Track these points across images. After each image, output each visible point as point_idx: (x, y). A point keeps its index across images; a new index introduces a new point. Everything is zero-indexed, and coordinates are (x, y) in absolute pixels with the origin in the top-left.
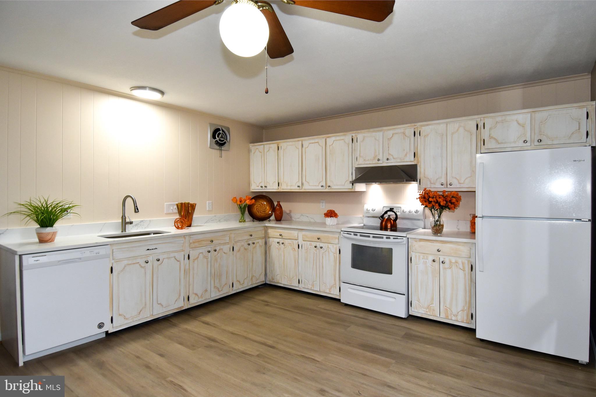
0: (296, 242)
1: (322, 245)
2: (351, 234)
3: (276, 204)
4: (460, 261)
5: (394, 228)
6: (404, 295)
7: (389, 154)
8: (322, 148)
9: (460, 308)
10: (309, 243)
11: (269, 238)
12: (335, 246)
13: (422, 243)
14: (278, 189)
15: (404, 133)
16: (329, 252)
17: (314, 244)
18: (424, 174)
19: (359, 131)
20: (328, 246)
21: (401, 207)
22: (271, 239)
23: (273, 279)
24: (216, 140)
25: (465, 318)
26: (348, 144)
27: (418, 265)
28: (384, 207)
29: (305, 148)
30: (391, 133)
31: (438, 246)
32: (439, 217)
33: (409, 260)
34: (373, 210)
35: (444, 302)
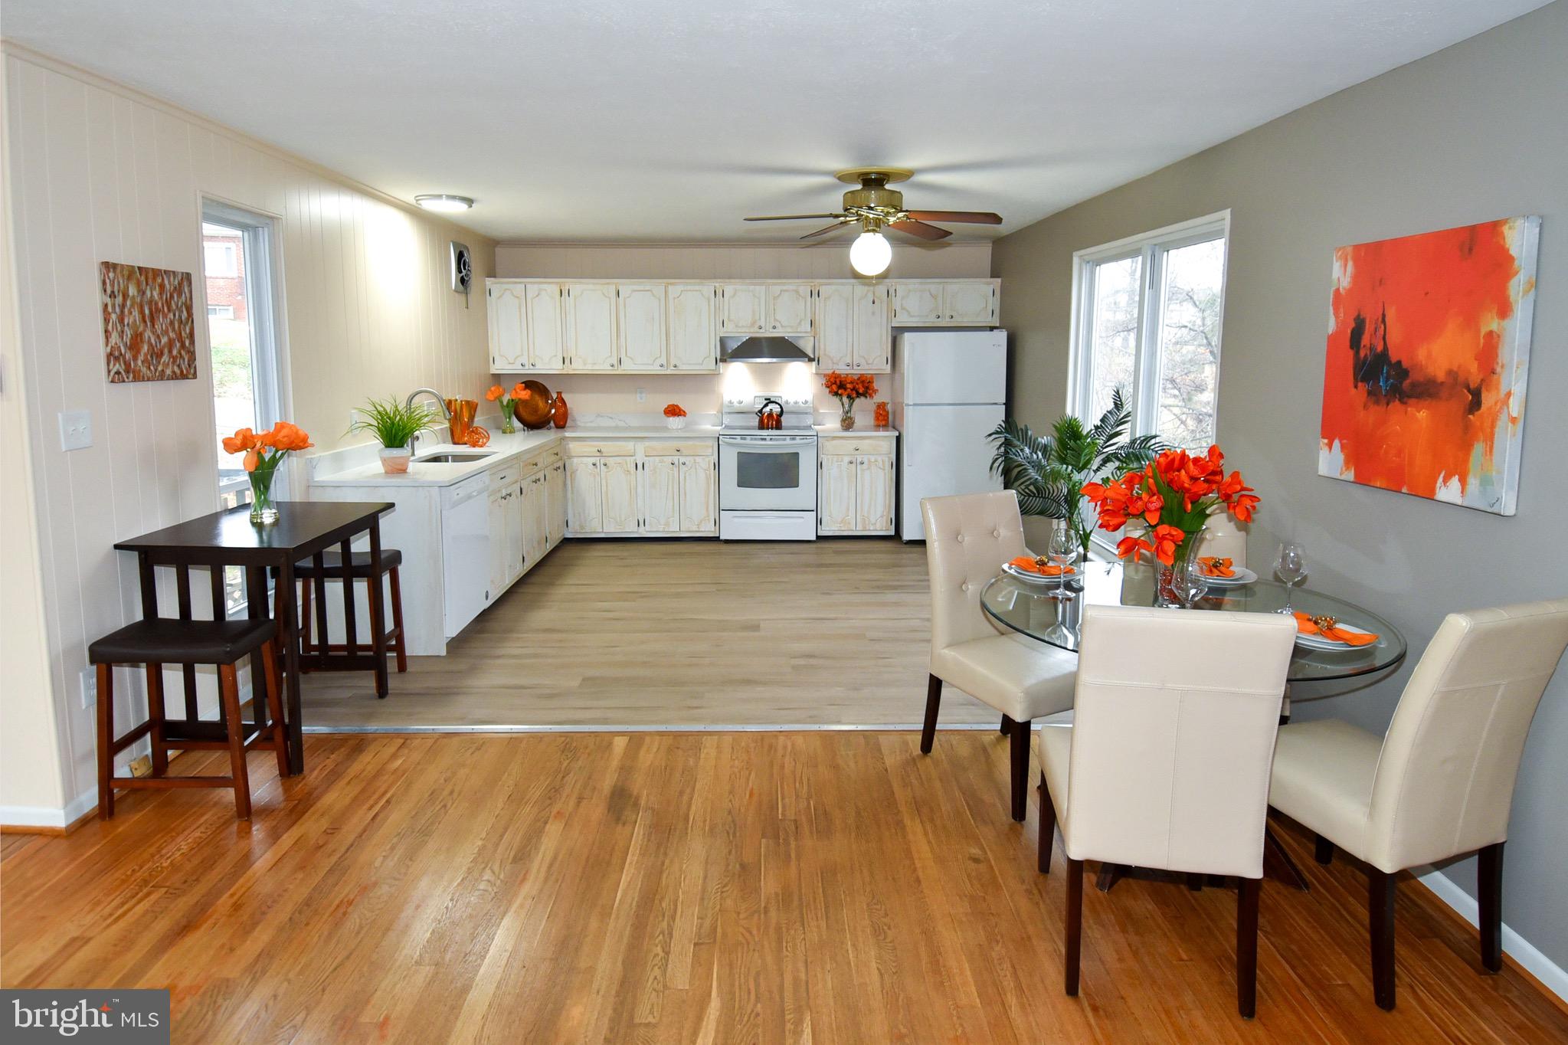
0: (631, 461)
1: (682, 460)
2: (735, 439)
3: (555, 396)
4: (879, 459)
5: (779, 427)
6: (813, 511)
7: (775, 320)
8: (660, 300)
9: (879, 514)
10: (657, 459)
11: (570, 457)
12: (707, 460)
13: (835, 442)
14: (563, 369)
15: (797, 292)
16: (696, 469)
17: (669, 460)
18: (825, 350)
19: (727, 280)
20: (695, 460)
21: (781, 397)
22: (575, 460)
24: (462, 275)
25: (884, 524)
26: (709, 299)
27: (831, 470)
28: (755, 397)
29: (625, 299)
30: (777, 289)
31: (855, 443)
32: (851, 406)
33: (820, 465)
34: (740, 402)
35: (862, 510)
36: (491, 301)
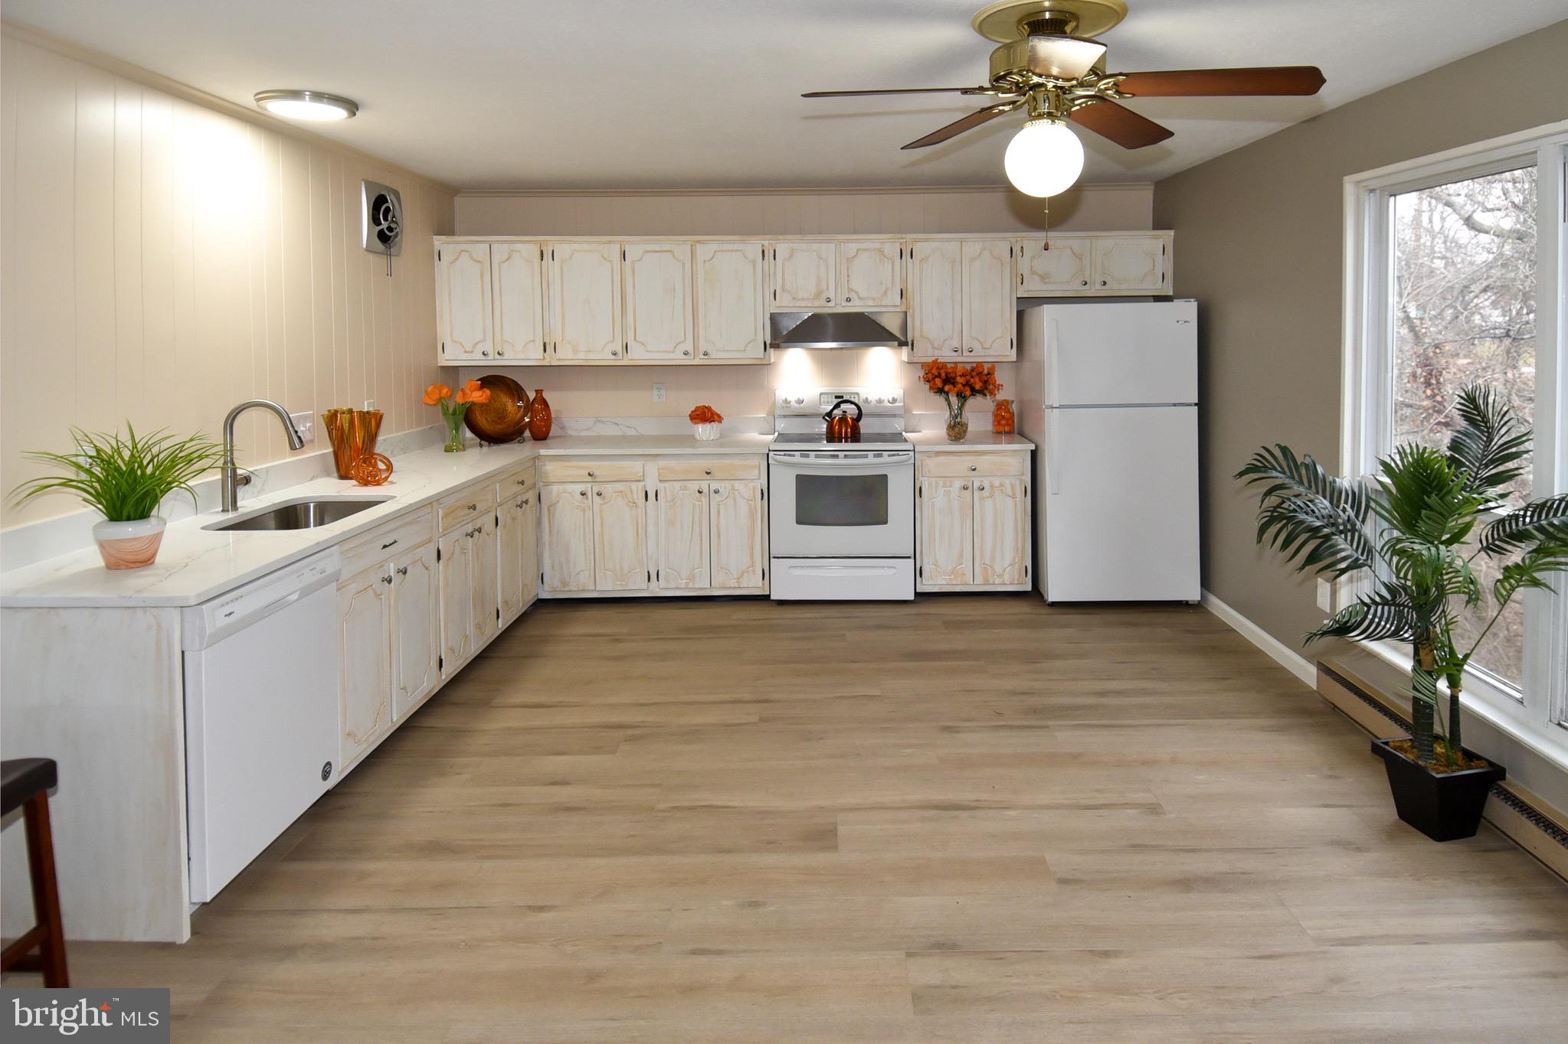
0: (637, 489)
1: (714, 486)
2: (794, 456)
3: (532, 395)
4: (1007, 482)
5: (855, 437)
6: (909, 557)
7: (850, 290)
8: (684, 264)
9: (1007, 562)
10: (677, 485)
11: (547, 484)
12: (751, 485)
13: (941, 459)
14: (544, 358)
15: (881, 251)
16: (735, 499)
17: (694, 486)
18: (922, 330)
19: (780, 237)
20: (732, 486)
21: (858, 394)
22: (555, 488)
23: (564, 584)
24: (380, 227)
25: (1016, 576)
26: (754, 262)
27: (936, 498)
28: (821, 394)
29: (633, 262)
30: (854, 246)
31: (970, 461)
32: (961, 408)
33: (918, 492)
34: (800, 402)
35: (982, 556)
36: (442, 268)
